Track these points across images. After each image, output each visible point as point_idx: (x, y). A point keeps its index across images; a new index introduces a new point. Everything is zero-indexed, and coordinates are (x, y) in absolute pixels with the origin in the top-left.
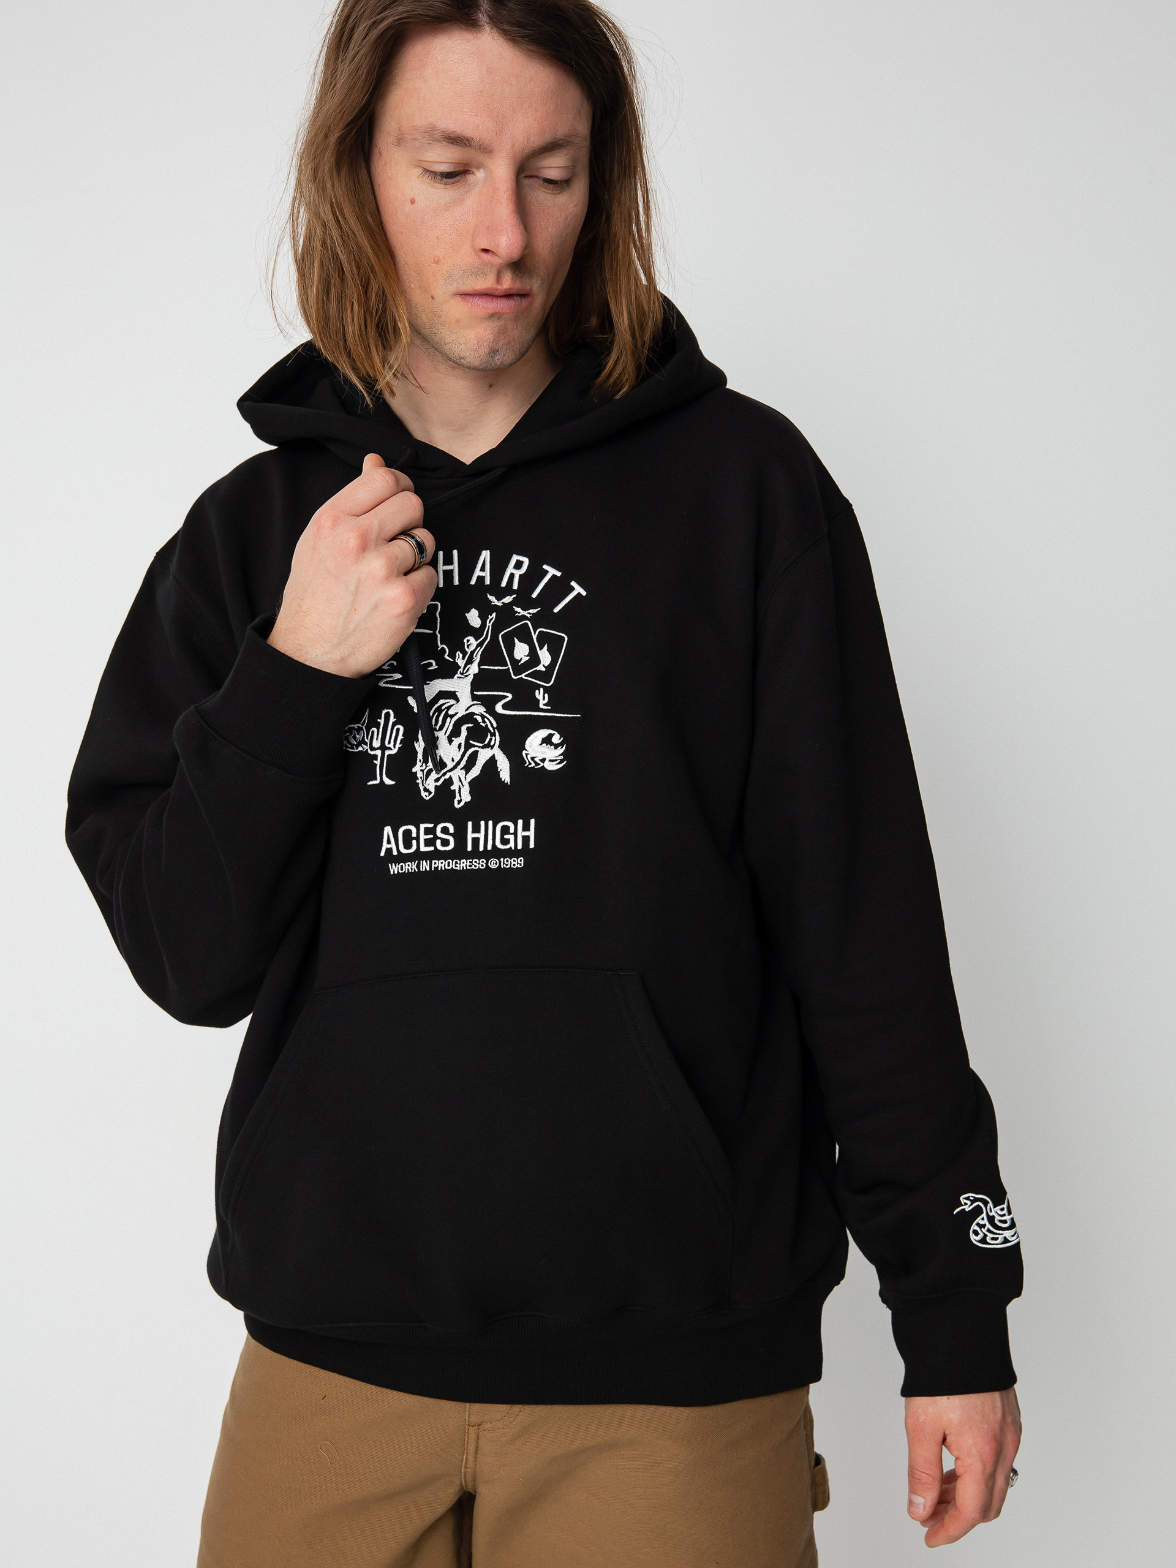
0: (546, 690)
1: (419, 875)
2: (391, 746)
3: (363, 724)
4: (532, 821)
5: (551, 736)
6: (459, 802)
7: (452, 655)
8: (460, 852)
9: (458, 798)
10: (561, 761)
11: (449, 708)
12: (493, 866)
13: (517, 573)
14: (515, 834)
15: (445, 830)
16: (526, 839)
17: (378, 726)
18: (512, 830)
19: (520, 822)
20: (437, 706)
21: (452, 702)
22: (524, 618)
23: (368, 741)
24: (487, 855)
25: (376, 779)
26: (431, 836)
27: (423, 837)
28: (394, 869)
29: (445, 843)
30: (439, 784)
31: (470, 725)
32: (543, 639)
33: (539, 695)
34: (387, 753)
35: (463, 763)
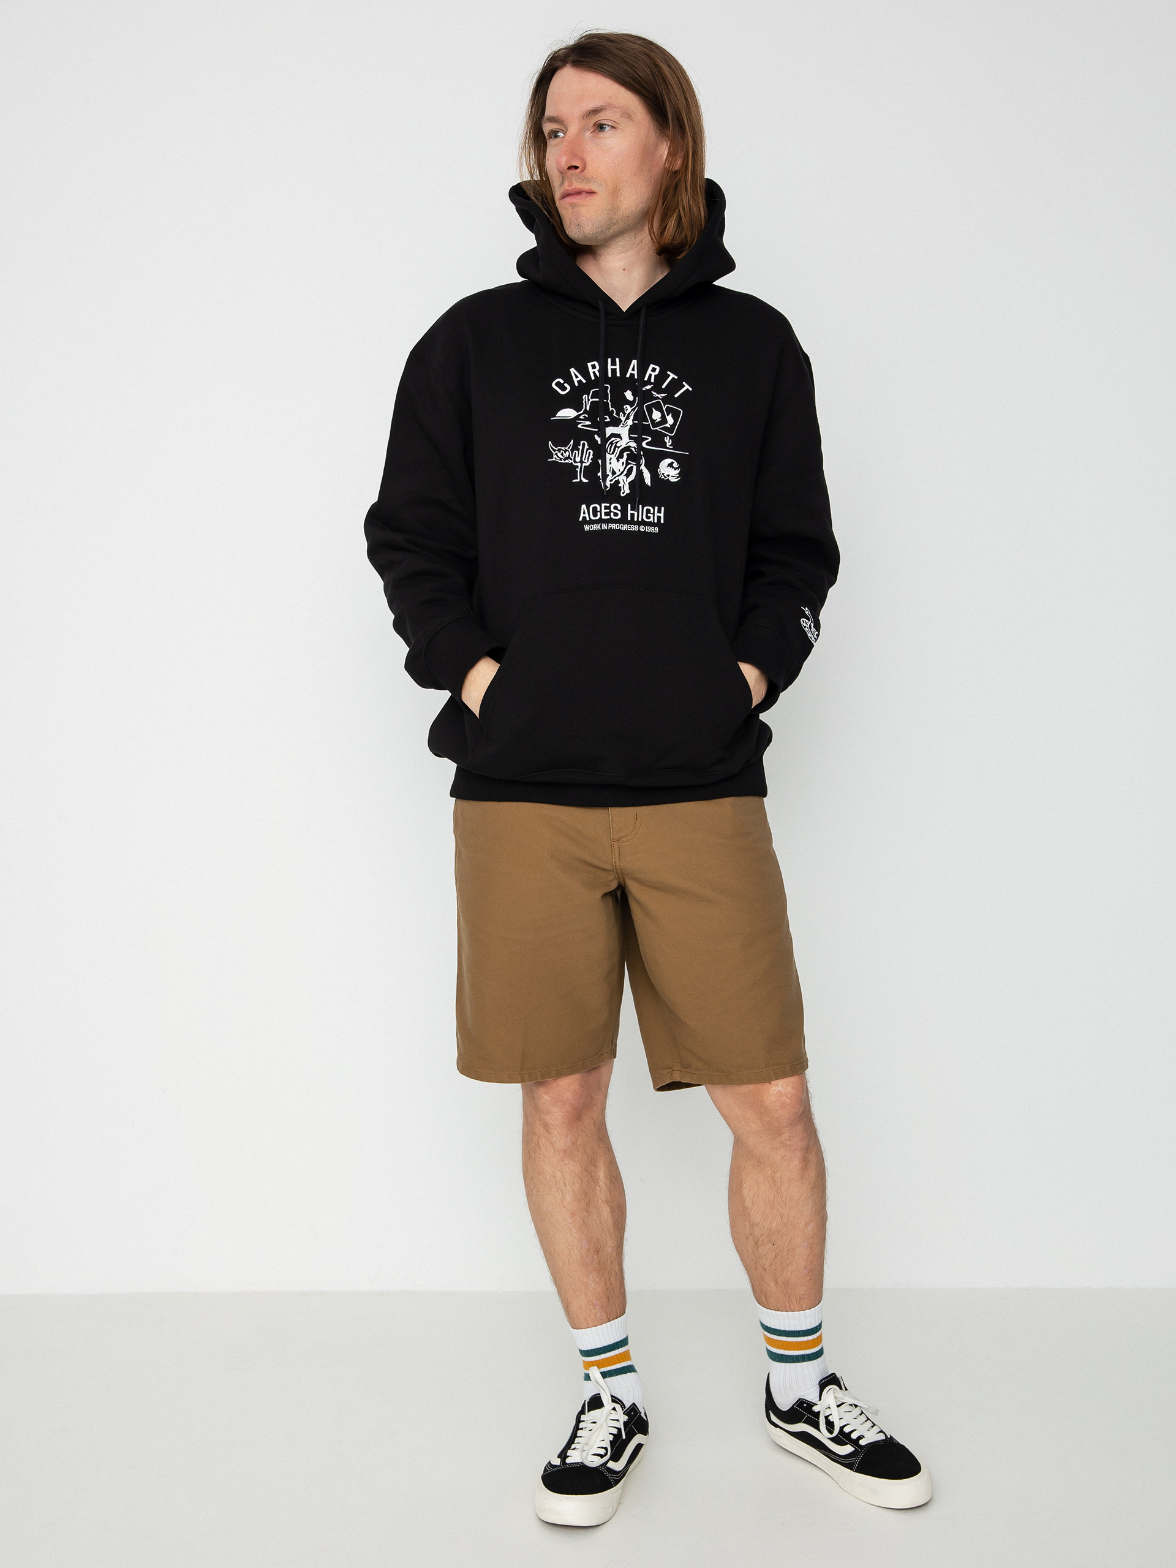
0: (671, 437)
1: (602, 531)
2: (586, 461)
3: (569, 448)
4: (663, 508)
5: (673, 463)
6: (623, 493)
7: (618, 414)
8: (623, 520)
9: (622, 491)
10: (678, 477)
11: (617, 442)
12: (642, 530)
13: (653, 374)
14: (654, 514)
15: (615, 508)
16: (659, 518)
17: (578, 450)
18: (652, 512)
19: (656, 508)
20: (610, 441)
21: (618, 439)
22: (658, 398)
23: (573, 458)
24: (639, 523)
25: (577, 479)
26: (608, 511)
27: (603, 511)
28: (587, 528)
29: (616, 514)
30: (612, 483)
31: (629, 453)
32: (669, 410)
33: (667, 440)
34: (584, 465)
35: (625, 472)
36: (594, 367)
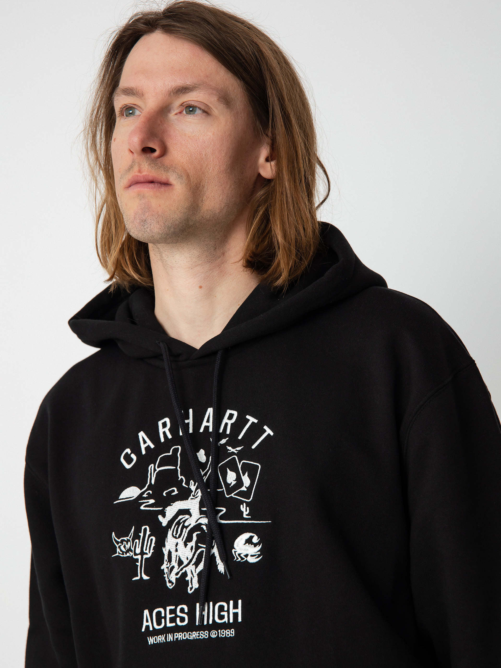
0: (248, 504)
1: (166, 644)
2: (147, 551)
3: (130, 538)
4: (240, 601)
5: (251, 537)
6: (191, 589)
7: (188, 483)
8: (191, 627)
9: (190, 586)
10: (259, 556)
11: (184, 521)
12: (214, 636)
13: (230, 422)
14: (228, 611)
15: (182, 611)
16: (236, 615)
17: (139, 538)
18: (226, 609)
19: (231, 602)
20: (177, 520)
21: (187, 516)
22: (233, 453)
23: (133, 549)
24: (209, 628)
25: (137, 576)
26: (173, 615)
27: (168, 616)
28: (151, 641)
29: (182, 620)
30: (178, 576)
31: (199, 533)
32: (246, 468)
33: (243, 508)
34: (145, 556)
35: (194, 560)
36: (164, 425)
